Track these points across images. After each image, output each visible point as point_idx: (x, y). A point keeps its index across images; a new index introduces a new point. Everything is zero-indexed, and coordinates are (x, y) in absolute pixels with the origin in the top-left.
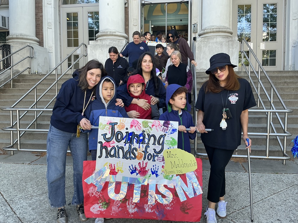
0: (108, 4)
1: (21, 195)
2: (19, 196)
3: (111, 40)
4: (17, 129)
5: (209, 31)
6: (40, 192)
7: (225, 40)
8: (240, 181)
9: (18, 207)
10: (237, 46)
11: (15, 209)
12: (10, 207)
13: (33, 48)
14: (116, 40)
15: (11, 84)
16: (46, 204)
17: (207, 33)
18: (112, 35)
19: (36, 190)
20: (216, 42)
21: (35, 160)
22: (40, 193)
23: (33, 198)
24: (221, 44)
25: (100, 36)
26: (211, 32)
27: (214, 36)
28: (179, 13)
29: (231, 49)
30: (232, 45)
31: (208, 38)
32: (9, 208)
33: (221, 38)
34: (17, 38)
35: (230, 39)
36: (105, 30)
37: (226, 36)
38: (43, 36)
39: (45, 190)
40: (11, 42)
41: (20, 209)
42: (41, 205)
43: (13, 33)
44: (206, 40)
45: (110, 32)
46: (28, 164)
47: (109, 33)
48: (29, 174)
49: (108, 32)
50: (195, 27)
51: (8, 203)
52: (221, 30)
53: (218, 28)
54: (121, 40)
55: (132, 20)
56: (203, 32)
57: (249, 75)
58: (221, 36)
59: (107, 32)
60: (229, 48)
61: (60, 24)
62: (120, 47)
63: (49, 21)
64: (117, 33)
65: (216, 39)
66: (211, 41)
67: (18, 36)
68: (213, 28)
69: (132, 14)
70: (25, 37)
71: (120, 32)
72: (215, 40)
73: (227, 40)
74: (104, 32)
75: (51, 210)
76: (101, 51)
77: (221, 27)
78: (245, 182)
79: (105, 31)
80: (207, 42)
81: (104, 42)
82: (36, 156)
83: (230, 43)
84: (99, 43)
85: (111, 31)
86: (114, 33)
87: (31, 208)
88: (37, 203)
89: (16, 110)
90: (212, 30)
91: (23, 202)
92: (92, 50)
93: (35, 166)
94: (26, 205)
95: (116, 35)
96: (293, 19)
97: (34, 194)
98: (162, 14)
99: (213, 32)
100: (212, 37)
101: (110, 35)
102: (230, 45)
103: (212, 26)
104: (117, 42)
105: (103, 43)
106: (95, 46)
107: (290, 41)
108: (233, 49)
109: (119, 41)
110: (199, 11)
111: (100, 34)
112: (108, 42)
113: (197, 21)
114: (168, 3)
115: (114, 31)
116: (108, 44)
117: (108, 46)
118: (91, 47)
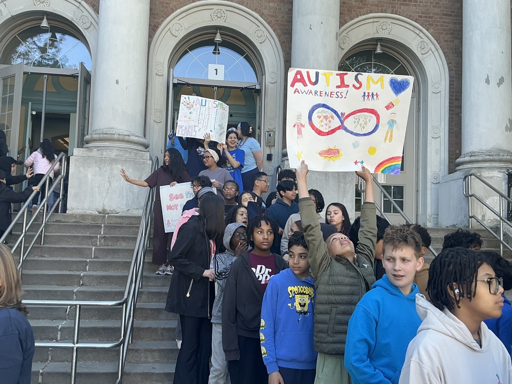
0: (117, 82)
3: (120, 149)
10: (352, 179)
14: (129, 150)
18: (123, 141)
25: (95, 140)
29: (342, 185)
30: (345, 178)
36: (108, 129)
45: (119, 134)
47: (116, 136)
49: (114, 134)
50: (270, 135)
54: (140, 153)
59: (111, 134)
60: (339, 182)
62: (138, 165)
64: (132, 138)
71: (137, 136)
76: (97, 169)
79: (108, 132)
81: (105, 153)
84: (95, 153)
85: (120, 132)
86: (127, 138)
92: (79, 167)
95: (130, 140)
96: (433, 138)
101: (119, 140)
102: (341, 177)
104: (133, 155)
105: (102, 155)
106: (85, 160)
107: (429, 173)
108: (346, 184)
109: (136, 154)
110: (278, 109)
111: (98, 136)
112: (113, 154)
113: (273, 125)
114: (219, 87)
115: (126, 133)
116: (114, 157)
117: (114, 161)
118: (76, 160)
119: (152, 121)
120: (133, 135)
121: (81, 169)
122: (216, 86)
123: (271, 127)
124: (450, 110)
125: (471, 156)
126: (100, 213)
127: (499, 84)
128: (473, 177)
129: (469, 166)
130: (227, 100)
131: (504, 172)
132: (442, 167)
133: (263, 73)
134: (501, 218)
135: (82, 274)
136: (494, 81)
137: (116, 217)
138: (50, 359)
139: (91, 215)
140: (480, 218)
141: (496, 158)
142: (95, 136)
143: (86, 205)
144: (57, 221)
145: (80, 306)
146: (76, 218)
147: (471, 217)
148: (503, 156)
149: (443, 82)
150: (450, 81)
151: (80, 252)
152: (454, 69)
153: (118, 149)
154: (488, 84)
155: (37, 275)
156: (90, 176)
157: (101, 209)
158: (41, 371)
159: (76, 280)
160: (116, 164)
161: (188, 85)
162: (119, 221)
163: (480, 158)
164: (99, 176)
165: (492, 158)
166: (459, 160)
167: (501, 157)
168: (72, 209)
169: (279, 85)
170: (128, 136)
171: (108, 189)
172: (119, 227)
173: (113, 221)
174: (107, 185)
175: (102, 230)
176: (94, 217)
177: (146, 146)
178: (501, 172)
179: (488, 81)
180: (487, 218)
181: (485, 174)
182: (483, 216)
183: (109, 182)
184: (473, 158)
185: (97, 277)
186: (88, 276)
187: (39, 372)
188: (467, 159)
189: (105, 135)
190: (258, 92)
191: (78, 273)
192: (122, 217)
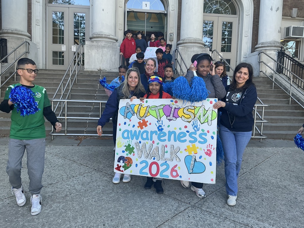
0: (103, 10)
5: (188, 41)
7: (200, 50)
14: (110, 42)
17: (186, 43)
18: (107, 38)
20: (194, 51)
21: (80, 143)
26: (189, 43)
31: (188, 47)
34: (12, 33)
35: (204, 49)
36: (100, 32)
37: (201, 46)
38: (31, 32)
40: (6, 36)
43: (7, 28)
44: (186, 49)
46: (77, 146)
47: (104, 36)
50: (171, 36)
51: (99, 171)
52: (197, 41)
54: (115, 43)
55: (118, 25)
58: (197, 47)
59: (101, 34)
61: (46, 21)
63: (37, 18)
64: (111, 37)
65: (194, 48)
66: (190, 50)
67: (13, 31)
68: (191, 39)
69: (118, 20)
70: (20, 33)
71: (113, 36)
72: (192, 49)
73: (202, 50)
76: (96, 51)
77: (197, 39)
81: (99, 44)
84: (95, 43)
85: (105, 34)
86: (108, 36)
90: (190, 41)
92: (88, 50)
96: (245, 36)
99: (191, 43)
100: (190, 46)
101: (105, 38)
103: (190, 38)
104: (112, 44)
106: (91, 47)
107: (242, 53)
109: (113, 44)
110: (175, 23)
111: (96, 35)
112: (103, 44)
114: (147, 13)
115: (108, 34)
116: (103, 45)
117: (103, 47)
118: (87, 47)
119: (118, 29)
120: (111, 35)
121: (90, 51)
122: (146, 12)
123: (172, 32)
124: (253, 23)
125: (262, 44)
126: (98, 70)
127: (277, 11)
128: (262, 53)
129: (261, 49)
130: (150, 20)
131: (276, 52)
132: (248, 50)
133: (168, 6)
134: (274, 71)
135: (95, 95)
136: (274, 9)
137: (106, 72)
138: (87, 126)
139: (95, 71)
140: (264, 72)
141: (273, 45)
142: (94, 36)
143: (93, 67)
144: (81, 74)
145: (101, 103)
146: (89, 72)
147: (261, 72)
148: (276, 44)
149: (251, 10)
150: (254, 9)
151: (93, 86)
152: (256, 4)
153: (105, 41)
154: (272, 10)
155: (77, 95)
156: (93, 54)
157: (99, 69)
158: (85, 130)
159: (93, 97)
160: (104, 49)
161: (133, 12)
162: (107, 74)
163: (266, 45)
164: (98, 54)
165: (271, 45)
166: (256, 46)
167: (276, 45)
168: (87, 68)
169: (175, 11)
171: (102, 60)
172: (107, 76)
173: (105, 74)
175: (101, 77)
176: (96, 72)
177: (117, 41)
178: (275, 51)
179: (271, 9)
180: (267, 72)
181: (268, 52)
182: (266, 71)
183: (102, 56)
184: (263, 45)
185: (102, 96)
186: (98, 96)
187: (84, 130)
188: (260, 45)
189: (99, 35)
190: (166, 15)
191: (94, 94)
192: (109, 72)
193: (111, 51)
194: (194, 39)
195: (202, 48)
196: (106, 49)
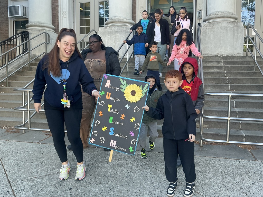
1: (25, 176)
2: (23, 177)
4: (28, 109)
5: (214, 16)
6: (43, 173)
7: (230, 26)
8: (251, 171)
9: (20, 189)
10: (242, 31)
11: (16, 191)
12: (12, 189)
13: (49, 35)
14: (124, 26)
15: (28, 67)
16: (47, 188)
17: (212, 18)
18: (120, 22)
19: (40, 171)
20: (221, 28)
21: (44, 139)
22: (43, 175)
23: (36, 180)
24: (226, 29)
25: (109, 23)
26: (216, 18)
27: (219, 22)
28: (184, 2)
29: (236, 34)
30: (237, 30)
31: (213, 23)
32: (10, 190)
33: (226, 24)
34: (35, 26)
35: (235, 24)
36: (114, 17)
37: (231, 21)
38: (58, 24)
39: (48, 172)
40: (30, 29)
41: (20, 192)
42: (42, 189)
43: (31, 21)
44: (211, 26)
45: (119, 19)
46: (37, 143)
47: (117, 20)
48: (36, 153)
49: (116, 19)
50: (199, 13)
51: (10, 185)
52: (226, 15)
53: (223, 13)
54: (128, 27)
55: (140, 8)
56: (208, 18)
57: (255, 60)
58: (226, 22)
59: (115, 19)
60: (234, 33)
61: (74, 13)
62: (127, 33)
63: (64, 10)
64: (125, 20)
65: (222, 24)
66: (216, 26)
67: (36, 24)
68: (218, 13)
69: (139, 3)
70: (42, 25)
71: (128, 19)
72: (220, 25)
73: (233, 25)
74: (113, 19)
75: (51, 195)
76: (109, 37)
77: (227, 13)
78: (256, 172)
80: (212, 27)
81: (112, 29)
82: (45, 136)
83: (236, 28)
84: (108, 29)
86: (122, 20)
87: (32, 192)
88: (38, 186)
89: (27, 91)
90: (217, 16)
91: (25, 184)
93: (43, 146)
94: (28, 187)
95: (123, 21)
97: (37, 176)
98: (168, 3)
99: (219, 17)
100: (217, 22)
101: (118, 22)
102: (235, 30)
103: (217, 12)
104: (125, 28)
105: (111, 30)
106: (104, 33)
108: (238, 34)
109: (126, 28)
112: (116, 29)
113: (201, 7)
117: (116, 32)
118: (100, 33)
119: (139, 13)
121: (103, 37)
123: (200, 9)
153: (118, 26)
156: (106, 40)
160: (117, 34)
164: (110, 40)
170: (123, 19)
171: (114, 46)
174: (114, 44)
183: (115, 42)
189: (112, 20)
193: (124, 36)
194: (222, 13)
195: (232, 23)
196: (119, 34)
